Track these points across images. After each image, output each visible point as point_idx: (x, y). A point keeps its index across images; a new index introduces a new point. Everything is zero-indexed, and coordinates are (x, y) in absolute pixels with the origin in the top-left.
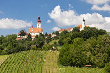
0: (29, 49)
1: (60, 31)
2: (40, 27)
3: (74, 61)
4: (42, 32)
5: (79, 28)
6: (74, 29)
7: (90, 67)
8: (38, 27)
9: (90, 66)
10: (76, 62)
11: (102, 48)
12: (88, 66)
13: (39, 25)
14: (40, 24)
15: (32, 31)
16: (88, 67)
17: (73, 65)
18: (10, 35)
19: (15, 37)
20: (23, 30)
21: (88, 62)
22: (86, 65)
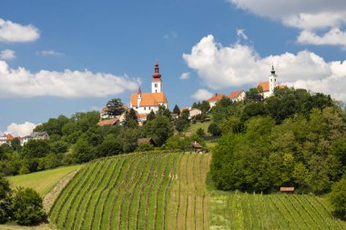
0: (131, 150)
1: (212, 100)
2: (159, 91)
3: (249, 179)
4: (166, 105)
5: (262, 91)
6: (247, 94)
7: (292, 192)
8: (153, 91)
9: (292, 189)
10: (256, 181)
11: (323, 143)
13: (156, 86)
14: (159, 84)
15: (139, 101)
16: (288, 192)
17: (246, 188)
18: (83, 115)
19: (94, 117)
20: (115, 101)
21: (287, 179)
22: (282, 189)
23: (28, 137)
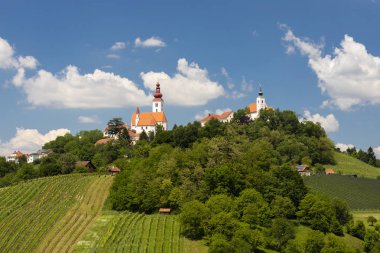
1: (203, 120)
2: (159, 110)
3: (136, 201)
4: (164, 125)
5: (249, 112)
6: (235, 115)
7: (169, 213)
8: (154, 111)
9: (168, 210)
10: (141, 203)
12: (165, 210)
13: (157, 105)
14: (159, 103)
15: (137, 120)
16: (165, 213)
20: (116, 120)
21: (165, 202)
22: (161, 210)
23: (34, 154)
